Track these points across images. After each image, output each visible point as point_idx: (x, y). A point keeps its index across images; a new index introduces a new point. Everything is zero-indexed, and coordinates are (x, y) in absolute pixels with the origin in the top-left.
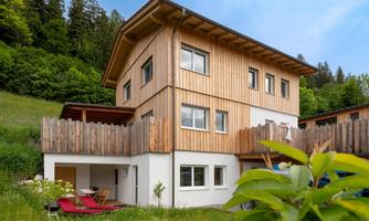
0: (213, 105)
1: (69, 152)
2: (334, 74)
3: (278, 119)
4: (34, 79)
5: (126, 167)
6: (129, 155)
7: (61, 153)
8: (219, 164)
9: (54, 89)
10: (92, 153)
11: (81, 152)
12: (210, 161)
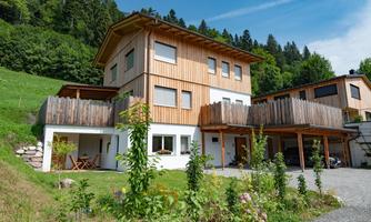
0: (179, 86)
1: (66, 124)
2: (301, 52)
3: (234, 97)
4: (29, 54)
5: (109, 137)
6: (113, 125)
7: (60, 124)
8: (185, 134)
9: (46, 64)
10: (83, 125)
11: (75, 124)
12: (177, 132)
